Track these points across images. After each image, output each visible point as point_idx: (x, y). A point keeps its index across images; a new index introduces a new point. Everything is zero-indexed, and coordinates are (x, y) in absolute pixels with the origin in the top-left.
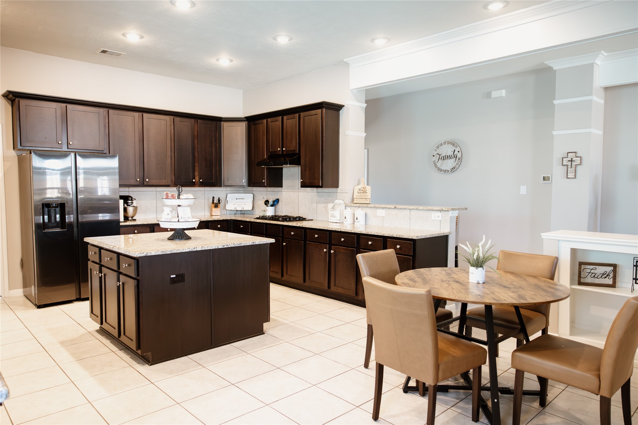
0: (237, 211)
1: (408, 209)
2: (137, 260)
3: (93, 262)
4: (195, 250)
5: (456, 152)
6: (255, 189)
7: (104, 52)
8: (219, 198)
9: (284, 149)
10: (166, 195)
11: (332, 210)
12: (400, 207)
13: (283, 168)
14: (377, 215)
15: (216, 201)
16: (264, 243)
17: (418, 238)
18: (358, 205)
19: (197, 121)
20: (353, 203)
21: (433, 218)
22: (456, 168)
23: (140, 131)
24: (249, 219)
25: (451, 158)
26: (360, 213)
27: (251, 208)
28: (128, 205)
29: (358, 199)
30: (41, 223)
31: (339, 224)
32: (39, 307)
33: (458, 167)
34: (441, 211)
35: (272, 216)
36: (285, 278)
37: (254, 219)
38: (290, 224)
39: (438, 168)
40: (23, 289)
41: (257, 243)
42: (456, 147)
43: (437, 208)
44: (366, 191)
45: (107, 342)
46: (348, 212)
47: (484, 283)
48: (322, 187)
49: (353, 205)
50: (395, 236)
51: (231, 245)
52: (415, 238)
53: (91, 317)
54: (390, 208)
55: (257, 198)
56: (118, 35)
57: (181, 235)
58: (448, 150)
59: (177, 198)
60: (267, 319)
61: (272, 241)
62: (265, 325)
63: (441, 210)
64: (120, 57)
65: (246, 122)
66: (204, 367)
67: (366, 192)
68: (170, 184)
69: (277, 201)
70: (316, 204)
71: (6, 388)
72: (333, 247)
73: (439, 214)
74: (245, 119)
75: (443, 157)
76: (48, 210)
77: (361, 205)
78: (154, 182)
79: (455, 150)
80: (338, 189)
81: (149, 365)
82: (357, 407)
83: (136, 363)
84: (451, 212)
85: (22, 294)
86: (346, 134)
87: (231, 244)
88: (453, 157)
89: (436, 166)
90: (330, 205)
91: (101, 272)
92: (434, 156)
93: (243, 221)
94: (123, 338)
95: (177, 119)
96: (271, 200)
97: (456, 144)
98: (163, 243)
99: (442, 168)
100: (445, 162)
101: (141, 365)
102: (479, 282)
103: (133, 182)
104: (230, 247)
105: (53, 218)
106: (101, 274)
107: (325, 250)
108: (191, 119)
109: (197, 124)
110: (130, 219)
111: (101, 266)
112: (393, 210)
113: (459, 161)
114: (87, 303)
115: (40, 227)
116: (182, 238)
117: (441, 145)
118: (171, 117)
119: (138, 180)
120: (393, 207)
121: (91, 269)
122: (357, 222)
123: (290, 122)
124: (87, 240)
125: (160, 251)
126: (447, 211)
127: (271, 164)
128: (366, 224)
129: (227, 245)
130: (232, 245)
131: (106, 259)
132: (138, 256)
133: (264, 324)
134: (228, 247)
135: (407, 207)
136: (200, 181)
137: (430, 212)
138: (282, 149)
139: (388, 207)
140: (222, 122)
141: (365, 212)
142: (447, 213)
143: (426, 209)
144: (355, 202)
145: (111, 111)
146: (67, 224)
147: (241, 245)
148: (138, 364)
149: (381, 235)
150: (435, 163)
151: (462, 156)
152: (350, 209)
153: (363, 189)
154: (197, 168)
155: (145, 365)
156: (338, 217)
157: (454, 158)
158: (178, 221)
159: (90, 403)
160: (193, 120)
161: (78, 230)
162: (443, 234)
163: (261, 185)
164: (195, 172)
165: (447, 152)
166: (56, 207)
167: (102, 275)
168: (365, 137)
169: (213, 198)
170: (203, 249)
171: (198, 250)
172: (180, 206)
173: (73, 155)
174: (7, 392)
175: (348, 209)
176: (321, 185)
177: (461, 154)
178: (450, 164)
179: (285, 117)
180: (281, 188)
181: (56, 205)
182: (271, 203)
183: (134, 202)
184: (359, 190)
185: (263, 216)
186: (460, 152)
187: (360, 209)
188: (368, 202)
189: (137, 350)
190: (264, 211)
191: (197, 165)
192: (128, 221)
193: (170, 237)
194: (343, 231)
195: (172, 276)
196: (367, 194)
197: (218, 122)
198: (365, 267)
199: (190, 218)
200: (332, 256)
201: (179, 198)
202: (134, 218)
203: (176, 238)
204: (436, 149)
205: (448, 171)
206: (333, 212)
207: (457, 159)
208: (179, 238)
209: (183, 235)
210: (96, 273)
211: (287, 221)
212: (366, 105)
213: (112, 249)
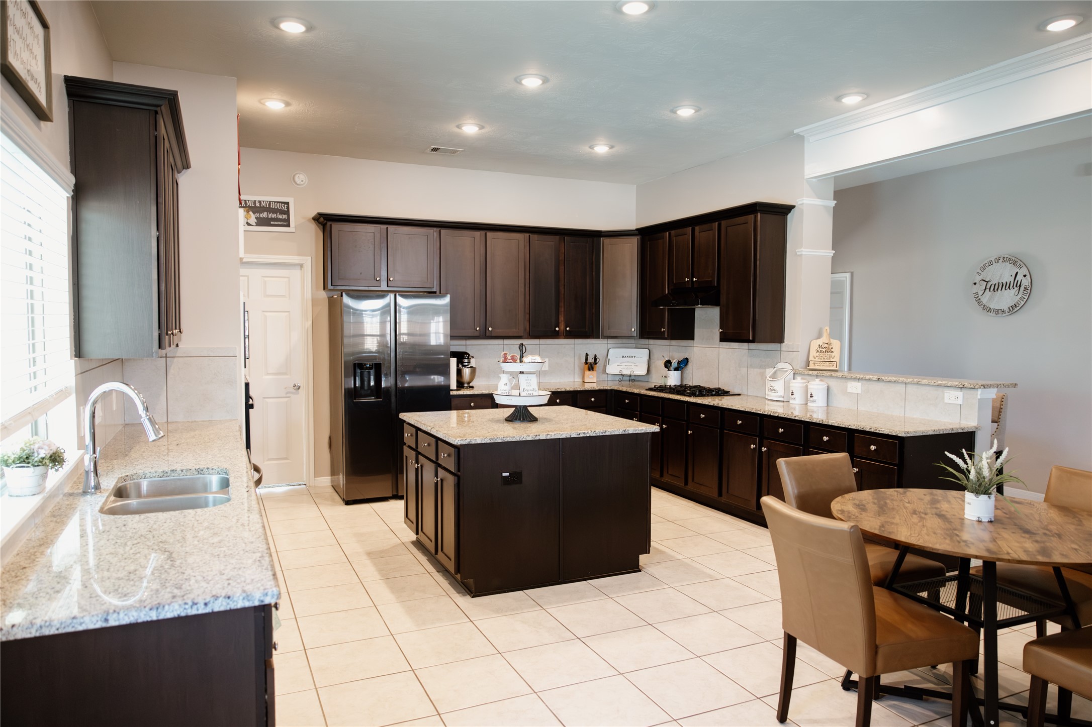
0: (623, 376)
1: (902, 382)
2: (457, 448)
3: (410, 447)
4: (537, 438)
5: (1019, 278)
6: (652, 342)
7: (435, 150)
8: (595, 355)
9: (694, 279)
10: (504, 356)
11: (771, 379)
12: (887, 378)
13: (696, 309)
14: (848, 391)
15: (590, 360)
16: (642, 432)
17: (909, 435)
18: (815, 373)
19: (564, 238)
20: (808, 369)
21: (946, 400)
22: (1020, 306)
23: (481, 258)
24: (638, 390)
25: (1009, 287)
26: (817, 386)
27: (644, 372)
28: (463, 366)
29: (816, 362)
30: (351, 389)
31: (782, 404)
32: (348, 503)
33: (1022, 304)
34: (962, 388)
35: (675, 385)
36: (691, 487)
37: (646, 390)
38: (699, 400)
39: (982, 306)
40: (330, 477)
41: (630, 432)
42: (1020, 267)
43: (956, 383)
44: (832, 348)
45: (423, 559)
46: (797, 384)
47: (991, 522)
48: (753, 341)
49: (807, 372)
50: (868, 430)
51: (590, 433)
52: (903, 435)
53: (405, 523)
54: (870, 380)
55: (653, 357)
56: (452, 128)
57: (523, 416)
58: (1005, 273)
59: (519, 361)
60: (646, 549)
61: (655, 428)
62: (643, 558)
63: (961, 386)
64: (456, 154)
65: (639, 237)
66: (543, 609)
67: (832, 350)
68: (523, 335)
69: (686, 361)
70: (745, 369)
71: (278, 589)
72: (765, 441)
73: (959, 394)
74: (636, 232)
75: (993, 286)
76: (361, 372)
77: (821, 372)
78: (499, 332)
79: (1017, 273)
80: (784, 344)
81: (471, 596)
82: (758, 698)
83: (455, 592)
84: (980, 391)
85: (329, 484)
86: (798, 254)
87: (590, 431)
88: (1013, 286)
89: (979, 301)
90: (770, 372)
91: (417, 462)
92: (975, 284)
93: (628, 392)
94: (440, 555)
95: (535, 237)
96: (674, 361)
97: (1019, 261)
98: (496, 426)
99: (992, 307)
100: (998, 295)
101: (461, 595)
102: (980, 520)
103: (470, 332)
104: (588, 435)
105: (366, 383)
106: (418, 464)
107: (753, 446)
108: (554, 237)
109: (563, 244)
110: (466, 385)
111: (418, 453)
112: (874, 383)
113: (1026, 293)
114: (401, 504)
115: (351, 394)
116: (524, 420)
117: (991, 263)
118: (525, 234)
119: (478, 329)
120: (875, 378)
121: (406, 457)
122: (813, 401)
123: (703, 235)
124: (404, 416)
125: (488, 438)
126: (972, 388)
127: (673, 304)
128: (828, 405)
129: (584, 433)
130: (592, 433)
131: (423, 445)
132: (459, 444)
133: (640, 555)
134: (586, 437)
135: (900, 379)
136: (566, 330)
137: (941, 389)
138: (692, 279)
139: (867, 379)
140: (601, 239)
141: (827, 385)
142: (972, 391)
143: (935, 384)
144: (812, 366)
145: (443, 231)
146: (383, 391)
147: (605, 434)
148: (457, 594)
149: (844, 426)
150: (978, 297)
151: (1031, 284)
152: (802, 379)
153: (826, 345)
154: (563, 309)
155: (466, 595)
156: (781, 393)
157: (1016, 288)
158: (520, 396)
159: (392, 635)
160: (558, 237)
161: (396, 400)
162: (962, 429)
163: (659, 336)
164: (560, 316)
165: (1001, 276)
166: (371, 368)
167: (418, 467)
168: (832, 257)
169: (587, 355)
170: (549, 437)
171: (541, 439)
172: (523, 373)
173: (392, 296)
174: (278, 593)
175: (799, 379)
176: (751, 339)
177: (1030, 280)
178: (1007, 298)
179: (697, 228)
180: (692, 341)
181: (370, 365)
182: (674, 364)
183: (472, 361)
184: (820, 346)
185: (660, 386)
186: (1028, 276)
187: (817, 380)
188: (834, 368)
189: (456, 573)
190: (665, 377)
191: (563, 305)
192: (462, 389)
193: (508, 417)
194: (781, 416)
195: (504, 474)
196: (833, 354)
197: (595, 239)
198: (790, 480)
199: (536, 391)
200: (764, 456)
201: (521, 362)
202: (471, 384)
203: (516, 419)
204: (980, 272)
205: (1003, 311)
206: (773, 384)
207: (1022, 288)
208: (520, 420)
209: (526, 415)
210: (412, 463)
211: (696, 396)
212: (836, 202)
213: (429, 432)
